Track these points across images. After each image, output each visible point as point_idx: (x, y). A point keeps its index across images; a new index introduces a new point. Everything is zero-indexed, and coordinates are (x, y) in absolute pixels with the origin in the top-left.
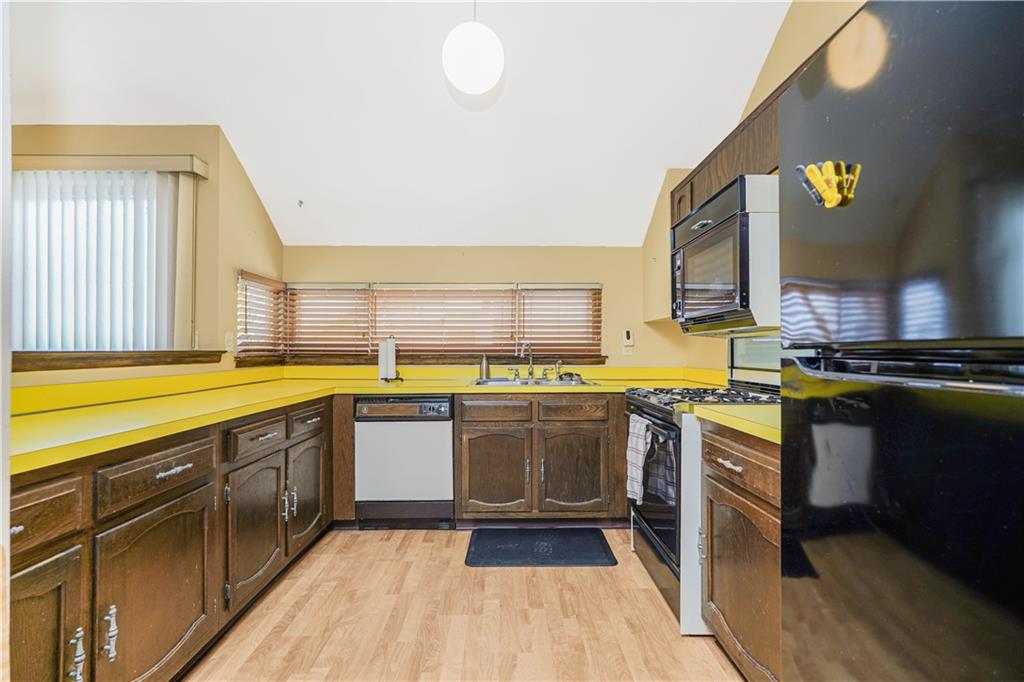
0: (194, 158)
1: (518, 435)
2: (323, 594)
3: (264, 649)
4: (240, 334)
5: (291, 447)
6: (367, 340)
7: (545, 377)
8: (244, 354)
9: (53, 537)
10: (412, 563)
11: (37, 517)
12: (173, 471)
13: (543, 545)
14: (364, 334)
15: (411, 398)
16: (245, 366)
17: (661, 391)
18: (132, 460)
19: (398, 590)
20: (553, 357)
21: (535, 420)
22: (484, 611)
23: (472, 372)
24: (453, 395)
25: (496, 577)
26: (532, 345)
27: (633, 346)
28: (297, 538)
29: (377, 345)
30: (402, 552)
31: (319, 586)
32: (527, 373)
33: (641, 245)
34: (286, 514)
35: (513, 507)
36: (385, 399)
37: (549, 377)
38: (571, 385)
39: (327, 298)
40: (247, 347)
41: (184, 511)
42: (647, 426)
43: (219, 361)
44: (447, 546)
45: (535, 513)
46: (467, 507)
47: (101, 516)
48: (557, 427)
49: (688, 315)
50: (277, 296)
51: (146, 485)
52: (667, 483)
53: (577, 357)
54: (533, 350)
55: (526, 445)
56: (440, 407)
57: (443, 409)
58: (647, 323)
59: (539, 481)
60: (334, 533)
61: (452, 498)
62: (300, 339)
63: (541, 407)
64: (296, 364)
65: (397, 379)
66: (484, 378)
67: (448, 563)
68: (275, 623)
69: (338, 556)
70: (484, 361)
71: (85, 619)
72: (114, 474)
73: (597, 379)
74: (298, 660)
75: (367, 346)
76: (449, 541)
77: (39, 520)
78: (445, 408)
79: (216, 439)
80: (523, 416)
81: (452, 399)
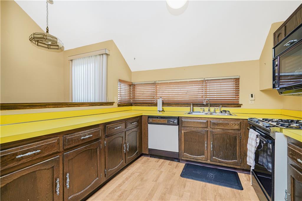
0: (107, 50)
1: (202, 132)
2: (134, 177)
3: (114, 191)
4: (119, 97)
5: (127, 131)
6: (154, 99)
7: (215, 112)
8: (120, 103)
9: (51, 153)
10: (163, 172)
11: (46, 148)
12: (86, 137)
13: (211, 175)
14: (153, 97)
15: (165, 117)
16: (120, 106)
17: (266, 120)
18: (74, 133)
19: (156, 181)
20: (218, 104)
21: (209, 127)
22: (183, 197)
23: (187, 109)
24: (179, 117)
25: (190, 183)
26: (210, 100)
27: (254, 100)
28: (129, 158)
29: (157, 100)
30: (161, 167)
31: (134, 174)
32: (208, 110)
33: (259, 59)
34: (125, 151)
35: (201, 158)
36: (157, 117)
37: (216, 111)
38: (225, 115)
39: (143, 86)
40: (121, 101)
41: (91, 148)
42: (257, 135)
43: (113, 105)
44: (176, 168)
45: (209, 162)
46: (183, 155)
47: (65, 148)
48: (218, 130)
49: (281, 86)
50: (130, 86)
51: (79, 140)
52: (268, 162)
53: (228, 104)
54: (210, 102)
55: (205, 136)
56: (174, 121)
57: (175, 122)
58: (261, 91)
59: (210, 150)
60: (142, 157)
61: (178, 152)
62: (136, 99)
63: (211, 123)
64: (135, 106)
65: (163, 111)
66: (192, 112)
67: (175, 174)
68: (119, 183)
69: (142, 165)
70: (192, 106)
71: (61, 176)
72: (69, 137)
73: (236, 113)
74: (122, 197)
75: (154, 100)
76: (176, 166)
77: (46, 149)
78: (176, 121)
79: (101, 127)
80: (204, 126)
81: (178, 118)
